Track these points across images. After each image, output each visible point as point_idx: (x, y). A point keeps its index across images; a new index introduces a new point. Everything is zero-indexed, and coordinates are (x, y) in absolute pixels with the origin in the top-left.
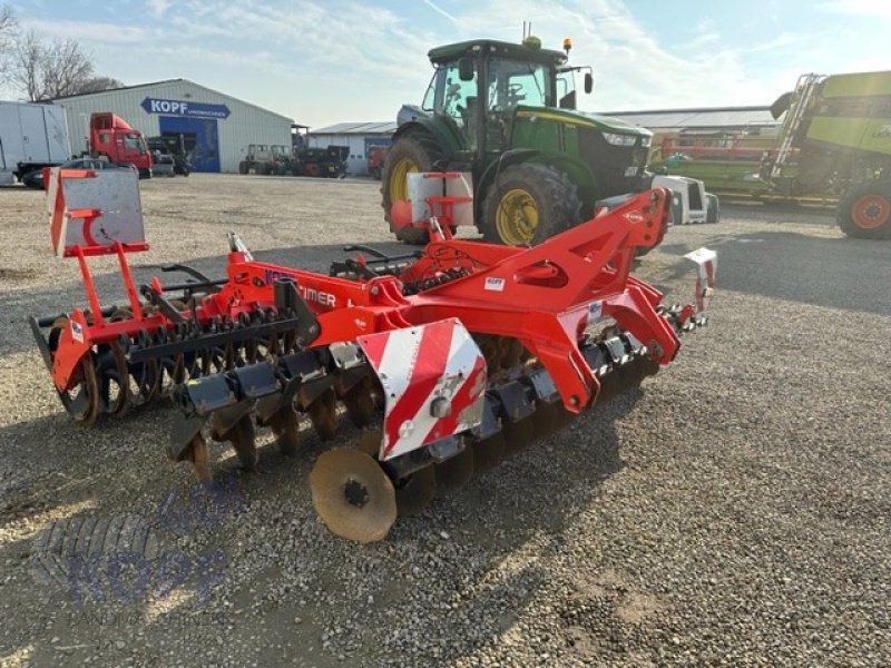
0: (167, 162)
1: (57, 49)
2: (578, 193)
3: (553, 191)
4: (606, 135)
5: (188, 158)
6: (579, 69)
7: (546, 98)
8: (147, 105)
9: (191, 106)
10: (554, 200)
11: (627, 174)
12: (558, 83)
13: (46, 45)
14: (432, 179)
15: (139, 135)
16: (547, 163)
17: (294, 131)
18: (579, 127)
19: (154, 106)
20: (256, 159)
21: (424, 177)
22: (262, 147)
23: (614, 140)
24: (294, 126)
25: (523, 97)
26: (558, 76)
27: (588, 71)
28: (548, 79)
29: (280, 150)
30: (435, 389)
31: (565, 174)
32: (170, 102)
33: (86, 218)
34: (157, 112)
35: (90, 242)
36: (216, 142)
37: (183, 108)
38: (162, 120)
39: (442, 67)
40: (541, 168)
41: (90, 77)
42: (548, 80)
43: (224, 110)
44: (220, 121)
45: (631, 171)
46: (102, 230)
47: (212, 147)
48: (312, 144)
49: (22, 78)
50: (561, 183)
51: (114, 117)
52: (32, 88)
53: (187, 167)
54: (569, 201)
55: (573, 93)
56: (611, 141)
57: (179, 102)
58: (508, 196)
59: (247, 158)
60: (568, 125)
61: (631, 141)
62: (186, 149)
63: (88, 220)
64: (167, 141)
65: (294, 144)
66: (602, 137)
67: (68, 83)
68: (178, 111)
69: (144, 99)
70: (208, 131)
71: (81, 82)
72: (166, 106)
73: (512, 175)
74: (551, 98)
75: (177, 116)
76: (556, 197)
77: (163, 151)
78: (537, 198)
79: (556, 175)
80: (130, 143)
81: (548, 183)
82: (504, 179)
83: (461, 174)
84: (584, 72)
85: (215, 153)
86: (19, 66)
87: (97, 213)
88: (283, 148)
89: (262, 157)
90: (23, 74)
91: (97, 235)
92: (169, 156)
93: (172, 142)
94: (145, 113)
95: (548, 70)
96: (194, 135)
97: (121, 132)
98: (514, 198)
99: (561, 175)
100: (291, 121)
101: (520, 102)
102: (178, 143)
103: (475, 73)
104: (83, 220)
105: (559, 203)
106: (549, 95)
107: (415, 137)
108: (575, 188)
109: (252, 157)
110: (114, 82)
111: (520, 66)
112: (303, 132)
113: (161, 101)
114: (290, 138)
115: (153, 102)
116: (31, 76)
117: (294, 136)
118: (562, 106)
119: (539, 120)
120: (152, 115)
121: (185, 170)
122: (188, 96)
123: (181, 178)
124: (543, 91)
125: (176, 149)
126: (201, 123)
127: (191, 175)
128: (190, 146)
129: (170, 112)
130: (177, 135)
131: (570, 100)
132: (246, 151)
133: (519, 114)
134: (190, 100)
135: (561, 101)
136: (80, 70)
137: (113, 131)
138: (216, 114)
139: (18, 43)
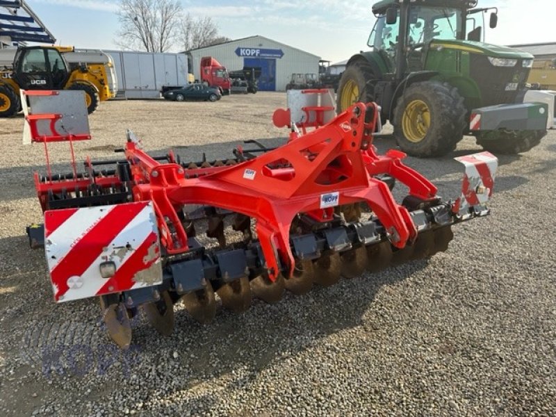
0: (244, 85)
1: (200, 22)
2: (464, 103)
3: (442, 102)
4: (491, 59)
5: (256, 83)
6: (486, 10)
7: (457, 34)
8: (238, 52)
9: (262, 51)
10: (442, 108)
11: (507, 89)
12: (468, 22)
13: (195, 20)
14: (309, 94)
15: (224, 70)
16: (443, 81)
17: (321, 64)
18: (472, 54)
19: (242, 52)
20: (296, 83)
21: (302, 92)
22: (300, 75)
23: (497, 62)
24: (322, 61)
25: (438, 34)
26: (468, 16)
27: (494, 11)
28: (460, 18)
29: (310, 76)
30: (103, 254)
31: (456, 89)
32: (250, 49)
33: (52, 119)
34: (243, 55)
35: (55, 133)
36: (274, 73)
37: (257, 53)
38: (246, 60)
39: (381, 16)
40: (437, 85)
41: (215, 37)
42: (460, 21)
43: (280, 53)
44: (278, 60)
45: (512, 87)
46: (62, 127)
47: (272, 76)
48: (333, 72)
49: (182, 40)
50: (450, 95)
51: (212, 59)
52: (187, 45)
53: (255, 88)
54: (456, 109)
55: (479, 28)
56: (495, 64)
57: (256, 49)
58: (412, 105)
59: (291, 82)
60: (463, 53)
61: (513, 63)
62: (256, 77)
63: (54, 120)
64: (245, 73)
65: (320, 73)
66: (489, 61)
67: (205, 41)
68: (255, 55)
69: (236, 48)
70: (270, 67)
71: (210, 40)
72: (248, 52)
73: (415, 89)
74: (461, 34)
75: (254, 57)
76: (444, 105)
77: (242, 79)
78: (430, 106)
79: (448, 90)
80: (220, 74)
81: (439, 96)
82: (408, 93)
83: (329, 90)
84: (490, 12)
85: (273, 79)
86: (181, 33)
87: (57, 117)
88: (312, 75)
89: (299, 81)
90: (183, 38)
91: (59, 130)
92: (246, 82)
93: (248, 73)
94: (237, 56)
95: (461, 12)
96: (260, 69)
97: (216, 68)
98: (416, 106)
99: (451, 90)
100: (319, 58)
101: (435, 37)
102: (251, 73)
103: (398, 19)
104: (50, 121)
105: (447, 110)
106: (460, 30)
107: (357, 65)
108: (462, 99)
109: (294, 81)
110: (227, 39)
111: (437, 11)
112: (326, 65)
113: (246, 49)
114: (318, 68)
115: (241, 50)
116: (187, 39)
117: (320, 67)
118: (469, 39)
119: (444, 50)
120: (241, 57)
121: (254, 90)
122: (261, 45)
123: (251, 95)
124: (455, 28)
125: (249, 78)
126: (266, 62)
127: (258, 93)
128: (258, 75)
129: (250, 55)
130: (251, 69)
131: (476, 34)
132: (290, 78)
133: (432, 45)
134: (262, 48)
135: (469, 34)
136: (210, 34)
137: (211, 67)
138: (275, 55)
139: (182, 20)
